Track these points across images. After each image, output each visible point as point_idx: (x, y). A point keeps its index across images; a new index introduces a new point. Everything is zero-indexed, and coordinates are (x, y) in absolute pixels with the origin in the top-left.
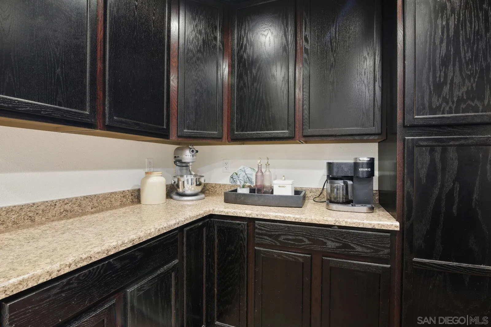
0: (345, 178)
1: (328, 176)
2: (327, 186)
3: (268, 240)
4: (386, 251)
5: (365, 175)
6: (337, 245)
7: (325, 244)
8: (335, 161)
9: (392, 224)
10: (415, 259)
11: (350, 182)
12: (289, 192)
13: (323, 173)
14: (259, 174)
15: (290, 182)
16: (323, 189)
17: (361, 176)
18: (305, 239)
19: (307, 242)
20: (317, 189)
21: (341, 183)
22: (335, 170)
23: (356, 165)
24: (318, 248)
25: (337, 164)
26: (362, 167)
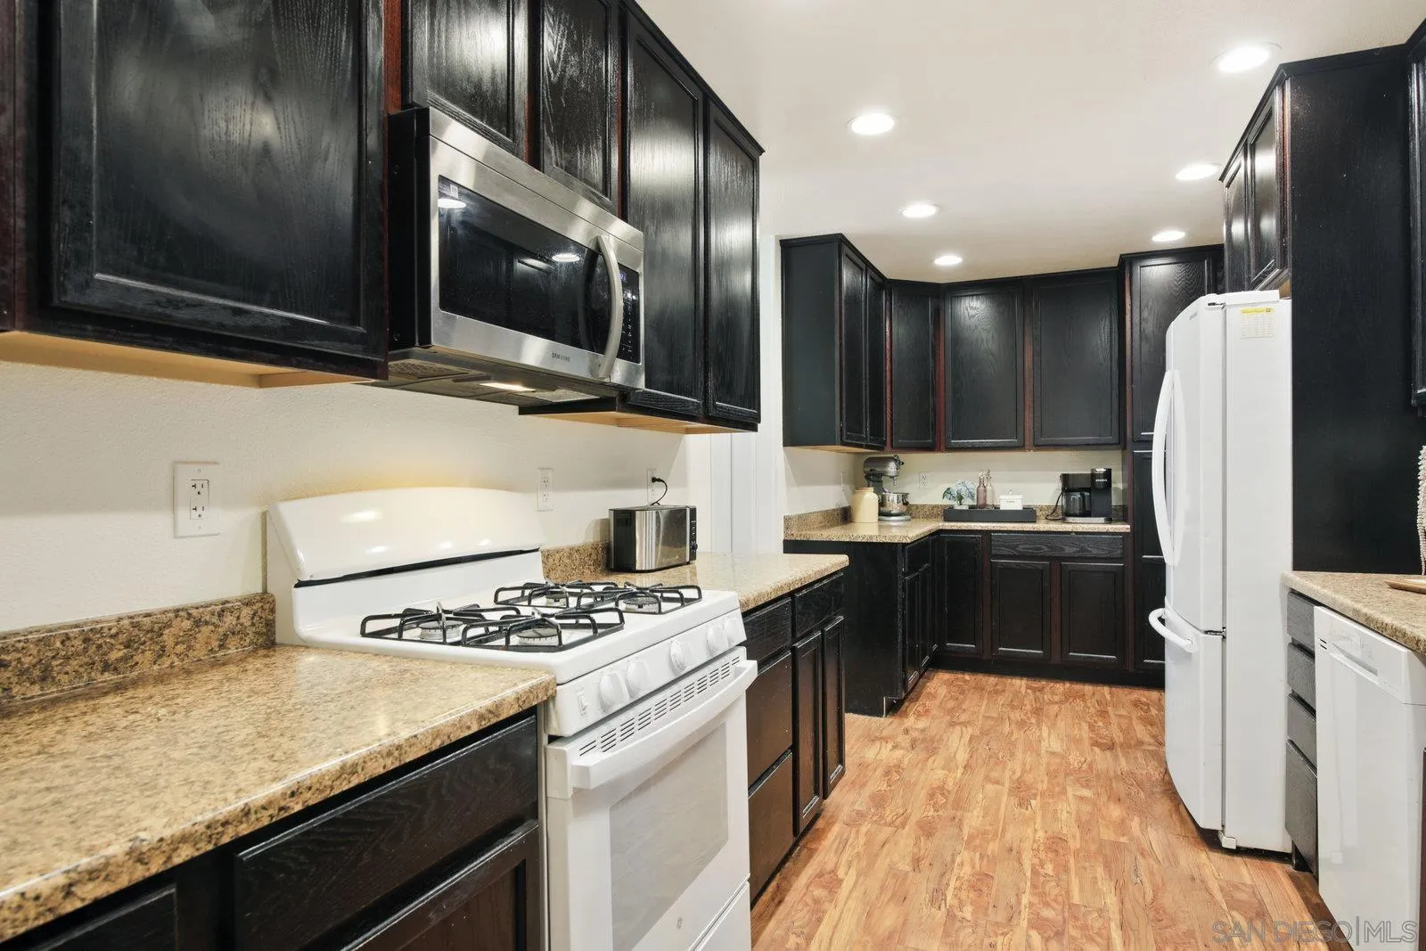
0: (1081, 490)
1: (1063, 489)
2: (1062, 502)
3: (1005, 551)
4: (1119, 551)
5: (1102, 487)
6: (1075, 549)
7: (1063, 549)
8: (1070, 473)
9: (1125, 528)
10: (1144, 556)
11: (1087, 494)
12: (1018, 506)
13: (1057, 486)
14: (982, 488)
15: (1020, 497)
16: (1057, 506)
17: (1098, 487)
18: (1043, 547)
19: (1046, 549)
20: (1049, 507)
21: (1078, 496)
22: (1070, 482)
23: (1093, 476)
24: (1057, 554)
25: (1074, 475)
26: (1099, 478)
